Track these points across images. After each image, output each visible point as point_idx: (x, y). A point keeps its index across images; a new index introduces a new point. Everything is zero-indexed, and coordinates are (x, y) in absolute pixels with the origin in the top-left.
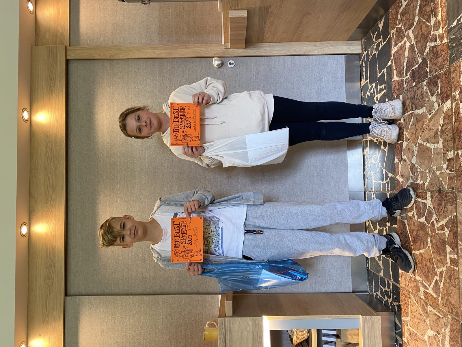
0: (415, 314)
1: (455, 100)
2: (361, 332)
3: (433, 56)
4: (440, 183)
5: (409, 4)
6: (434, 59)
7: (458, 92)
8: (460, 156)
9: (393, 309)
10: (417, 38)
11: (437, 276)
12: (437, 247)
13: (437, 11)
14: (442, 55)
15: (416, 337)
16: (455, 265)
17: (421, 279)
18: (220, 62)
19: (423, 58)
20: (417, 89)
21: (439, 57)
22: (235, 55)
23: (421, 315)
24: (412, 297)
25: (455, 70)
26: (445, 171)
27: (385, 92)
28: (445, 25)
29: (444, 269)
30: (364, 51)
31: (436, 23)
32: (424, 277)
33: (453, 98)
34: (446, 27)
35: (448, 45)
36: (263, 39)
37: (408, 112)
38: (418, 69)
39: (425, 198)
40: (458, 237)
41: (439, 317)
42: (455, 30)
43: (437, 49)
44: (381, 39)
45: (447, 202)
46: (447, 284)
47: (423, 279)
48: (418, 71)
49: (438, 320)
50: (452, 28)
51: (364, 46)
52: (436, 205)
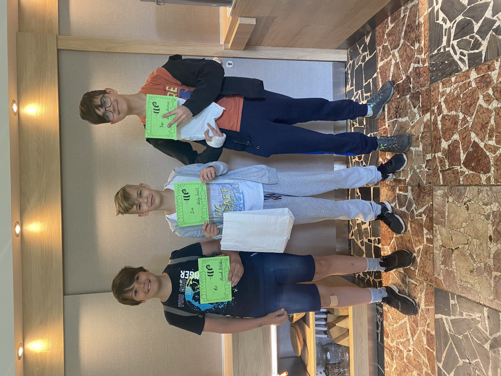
1: (434, 113)
3: (416, 75)
4: (419, 179)
5: (395, 27)
6: (416, 78)
7: (436, 107)
8: (436, 158)
10: (402, 57)
11: (415, 253)
12: (416, 230)
13: (421, 38)
14: (424, 75)
16: (430, 243)
19: (407, 75)
20: (401, 101)
21: (421, 77)
25: (434, 89)
26: (424, 169)
28: (427, 51)
29: (421, 247)
30: (350, 60)
31: (420, 48)
33: (432, 112)
34: (428, 53)
35: (429, 68)
36: (261, 43)
37: (392, 119)
38: (402, 84)
39: (406, 191)
40: (433, 221)
41: (416, 285)
42: (435, 57)
43: (419, 70)
45: (425, 194)
46: (423, 259)
48: (402, 86)
49: (415, 288)
50: (433, 56)
51: (350, 55)
52: (416, 196)
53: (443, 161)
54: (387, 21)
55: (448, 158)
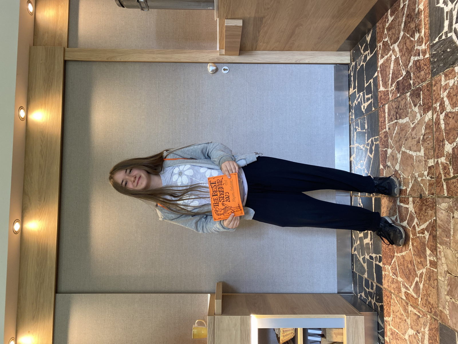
0: (397, 314)
1: (436, 111)
2: (345, 331)
3: (416, 70)
4: (421, 189)
5: (395, 19)
6: (417, 72)
7: (438, 104)
8: (439, 164)
9: (376, 310)
10: (402, 51)
11: (418, 277)
12: (418, 250)
13: (421, 27)
14: (424, 68)
15: (397, 336)
16: (434, 267)
17: (402, 280)
18: (214, 68)
19: (407, 71)
20: (401, 100)
21: (421, 71)
22: (229, 61)
23: (402, 315)
24: (394, 297)
25: (436, 83)
26: (426, 178)
27: (371, 102)
28: (428, 41)
29: (424, 270)
30: (353, 61)
31: (420, 38)
32: (405, 278)
33: (434, 110)
34: (428, 43)
35: (430, 59)
36: (256, 48)
37: (392, 121)
38: (402, 81)
39: (407, 203)
40: (437, 241)
41: (419, 317)
42: (437, 46)
43: (420, 63)
44: (369, 51)
45: (427, 207)
46: (426, 285)
47: (405, 280)
48: (402, 83)
49: (418, 320)
50: (434, 45)
51: (353, 56)
52: (418, 209)
53: (447, 167)
54: (387, 15)
55: (453, 164)
